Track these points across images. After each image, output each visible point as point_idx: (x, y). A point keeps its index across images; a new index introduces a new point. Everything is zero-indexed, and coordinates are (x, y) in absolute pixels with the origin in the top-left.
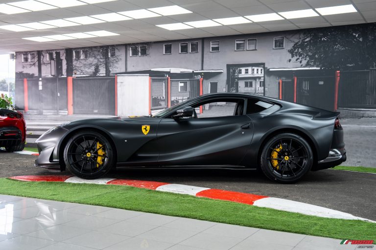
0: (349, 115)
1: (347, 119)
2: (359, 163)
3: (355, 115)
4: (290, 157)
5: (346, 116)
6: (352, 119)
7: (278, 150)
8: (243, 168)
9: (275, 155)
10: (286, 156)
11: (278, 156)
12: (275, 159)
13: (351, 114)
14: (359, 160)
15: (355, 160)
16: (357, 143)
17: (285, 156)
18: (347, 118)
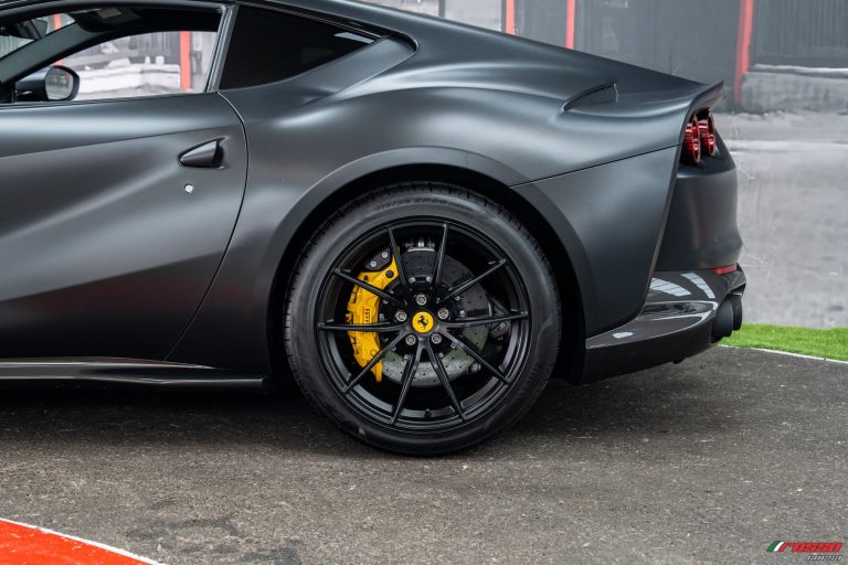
0: (799, 96)
1: (789, 117)
2: (837, 315)
3: (826, 98)
4: (444, 314)
5: (787, 101)
6: (814, 116)
7: (379, 280)
8: (196, 376)
9: (363, 307)
10: (419, 309)
11: (382, 309)
12: (365, 329)
13: (811, 93)
14: (835, 301)
15: (819, 297)
16: (829, 222)
17: (412, 310)
18: (791, 112)
